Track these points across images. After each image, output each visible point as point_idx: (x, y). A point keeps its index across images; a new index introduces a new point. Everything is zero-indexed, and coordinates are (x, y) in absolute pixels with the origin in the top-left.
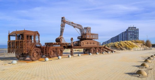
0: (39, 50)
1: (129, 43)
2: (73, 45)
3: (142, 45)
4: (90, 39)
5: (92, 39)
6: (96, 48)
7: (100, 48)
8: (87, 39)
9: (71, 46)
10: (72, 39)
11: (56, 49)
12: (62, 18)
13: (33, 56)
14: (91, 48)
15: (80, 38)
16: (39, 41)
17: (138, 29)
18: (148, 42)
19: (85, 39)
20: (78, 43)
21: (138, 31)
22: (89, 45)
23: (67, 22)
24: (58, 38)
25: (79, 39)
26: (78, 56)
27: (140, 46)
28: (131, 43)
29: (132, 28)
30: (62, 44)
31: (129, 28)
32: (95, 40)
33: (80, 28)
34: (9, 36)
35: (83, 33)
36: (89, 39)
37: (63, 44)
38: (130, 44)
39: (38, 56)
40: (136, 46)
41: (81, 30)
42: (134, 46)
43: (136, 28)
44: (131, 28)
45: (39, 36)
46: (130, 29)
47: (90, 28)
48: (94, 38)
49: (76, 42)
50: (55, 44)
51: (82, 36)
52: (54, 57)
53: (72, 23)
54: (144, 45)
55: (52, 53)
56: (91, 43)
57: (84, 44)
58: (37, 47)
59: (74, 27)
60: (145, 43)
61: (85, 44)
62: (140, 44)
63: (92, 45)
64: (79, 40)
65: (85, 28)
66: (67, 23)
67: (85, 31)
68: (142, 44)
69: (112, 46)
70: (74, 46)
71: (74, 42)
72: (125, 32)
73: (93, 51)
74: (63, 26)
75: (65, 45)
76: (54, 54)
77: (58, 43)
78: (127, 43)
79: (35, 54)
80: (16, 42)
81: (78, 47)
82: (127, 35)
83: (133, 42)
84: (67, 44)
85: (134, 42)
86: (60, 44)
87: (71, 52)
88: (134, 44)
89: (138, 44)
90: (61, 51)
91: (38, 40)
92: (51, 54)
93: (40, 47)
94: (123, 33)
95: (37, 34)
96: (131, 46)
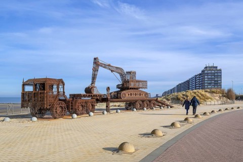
0: (64, 105)
1: (200, 94)
2: (109, 98)
3: (220, 97)
4: (135, 89)
5: (137, 89)
6: (143, 101)
7: (150, 101)
8: (131, 89)
9: (107, 98)
10: (108, 89)
11: (86, 102)
12: (95, 59)
13: (56, 112)
14: (136, 101)
15: (121, 86)
16: (64, 92)
17: (220, 70)
18: (230, 91)
19: (128, 88)
20: (117, 95)
21: (221, 73)
22: (133, 97)
23: (101, 63)
24: (89, 88)
25: (119, 88)
26: (117, 112)
27: (217, 98)
28: (203, 93)
29: (211, 67)
30: (94, 96)
31: (206, 68)
32: (143, 90)
33: (120, 72)
34: (24, 85)
35: (125, 80)
36: (133, 89)
37: (96, 95)
38: (202, 95)
39: (62, 112)
40: (211, 99)
41: (121, 75)
42: (208, 98)
43: (217, 67)
44: (209, 67)
45: (64, 85)
46: (208, 69)
47: (135, 73)
48: (141, 86)
49: (115, 92)
50: (84, 96)
51: (123, 85)
52: (82, 114)
53: (109, 65)
54: (224, 96)
55: (81, 108)
56: (136, 94)
57: (125, 95)
58: (60, 100)
59: (112, 71)
60: (226, 94)
61: (127, 95)
62: (218, 95)
63: (138, 97)
64: (119, 90)
65: (127, 72)
66: (101, 66)
67: (128, 77)
68: (221, 95)
69: (173, 99)
70: (111, 98)
71: (111, 93)
72: (200, 74)
73: (139, 106)
74: (95, 70)
75: (98, 98)
76: (83, 110)
77: (88, 95)
78: (197, 93)
79: (59, 110)
80: (34, 93)
81: (116, 100)
82: (203, 80)
83: (206, 91)
84: (101, 96)
85: (209, 92)
86: (91, 96)
87: (107, 106)
88: (208, 95)
89: (215, 95)
90: (93, 106)
91: (62, 90)
92: (78, 109)
93: (65, 101)
94: (196, 76)
95: (61, 82)
96: (203, 98)
